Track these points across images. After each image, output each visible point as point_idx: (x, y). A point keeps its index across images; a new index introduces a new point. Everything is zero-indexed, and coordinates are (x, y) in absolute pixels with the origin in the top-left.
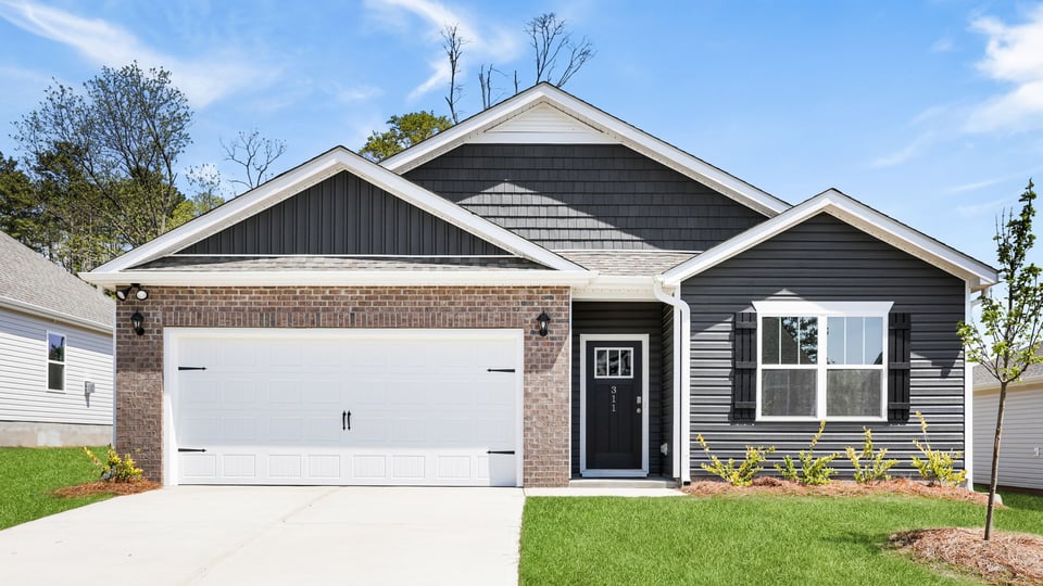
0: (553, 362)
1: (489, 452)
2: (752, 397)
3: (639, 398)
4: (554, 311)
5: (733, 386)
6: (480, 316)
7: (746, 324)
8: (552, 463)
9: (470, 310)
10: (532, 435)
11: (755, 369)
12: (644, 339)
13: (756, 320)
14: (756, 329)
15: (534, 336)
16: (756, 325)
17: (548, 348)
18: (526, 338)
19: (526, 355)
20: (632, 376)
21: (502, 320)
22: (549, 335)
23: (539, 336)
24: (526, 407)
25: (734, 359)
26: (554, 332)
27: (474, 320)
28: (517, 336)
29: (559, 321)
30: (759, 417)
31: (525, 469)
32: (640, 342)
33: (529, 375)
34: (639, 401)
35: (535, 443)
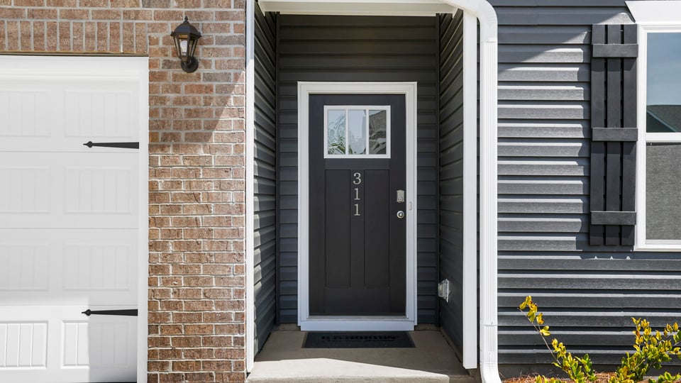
0: (212, 125)
1: (88, 313)
2: (625, 199)
3: (400, 193)
4: (213, 20)
5: (588, 178)
6: (52, 27)
7: (614, 49)
8: (208, 341)
9: (32, 15)
10: (166, 282)
11: (633, 143)
12: (409, 89)
13: (634, 39)
14: (634, 59)
15: (170, 72)
16: (636, 48)
17: (201, 97)
18: (153, 76)
19: (153, 113)
20: (388, 156)
21: (101, 37)
22: (202, 70)
23: (180, 71)
24: (153, 221)
25: (588, 122)
26: (211, 61)
27: (39, 37)
28: (135, 72)
29: (221, 41)
30: (642, 243)
31: (151, 354)
32: (402, 97)
33: (159, 155)
34: (400, 198)
35: (172, 298)
